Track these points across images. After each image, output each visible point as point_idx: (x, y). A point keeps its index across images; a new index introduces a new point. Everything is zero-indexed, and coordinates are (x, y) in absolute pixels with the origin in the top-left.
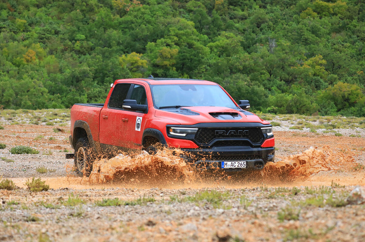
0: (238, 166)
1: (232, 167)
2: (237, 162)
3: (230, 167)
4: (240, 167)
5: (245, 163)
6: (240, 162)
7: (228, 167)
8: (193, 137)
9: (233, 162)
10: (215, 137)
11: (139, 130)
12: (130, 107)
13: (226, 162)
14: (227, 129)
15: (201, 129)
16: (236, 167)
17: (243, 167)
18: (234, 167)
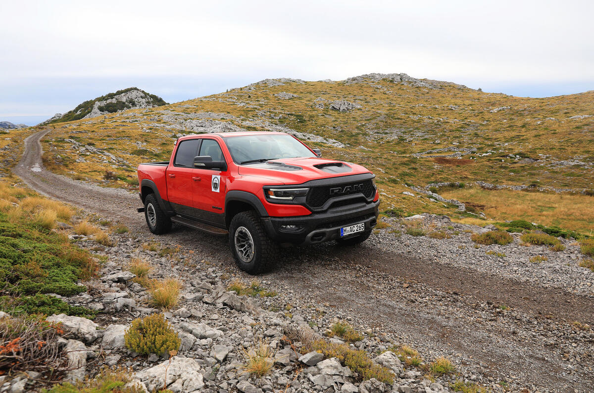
0: (357, 230)
1: (351, 233)
2: (355, 226)
3: (349, 233)
4: (359, 231)
5: (363, 225)
6: (359, 225)
7: (347, 234)
8: (303, 199)
9: (352, 227)
10: (330, 197)
11: (218, 191)
12: (204, 165)
13: (345, 228)
14: (343, 185)
15: (312, 189)
16: (355, 232)
17: (361, 230)
18: (353, 232)
